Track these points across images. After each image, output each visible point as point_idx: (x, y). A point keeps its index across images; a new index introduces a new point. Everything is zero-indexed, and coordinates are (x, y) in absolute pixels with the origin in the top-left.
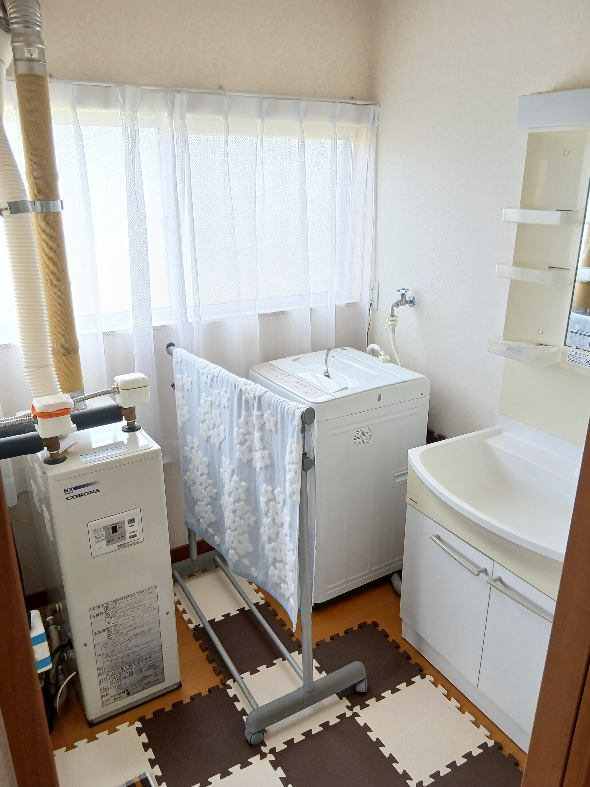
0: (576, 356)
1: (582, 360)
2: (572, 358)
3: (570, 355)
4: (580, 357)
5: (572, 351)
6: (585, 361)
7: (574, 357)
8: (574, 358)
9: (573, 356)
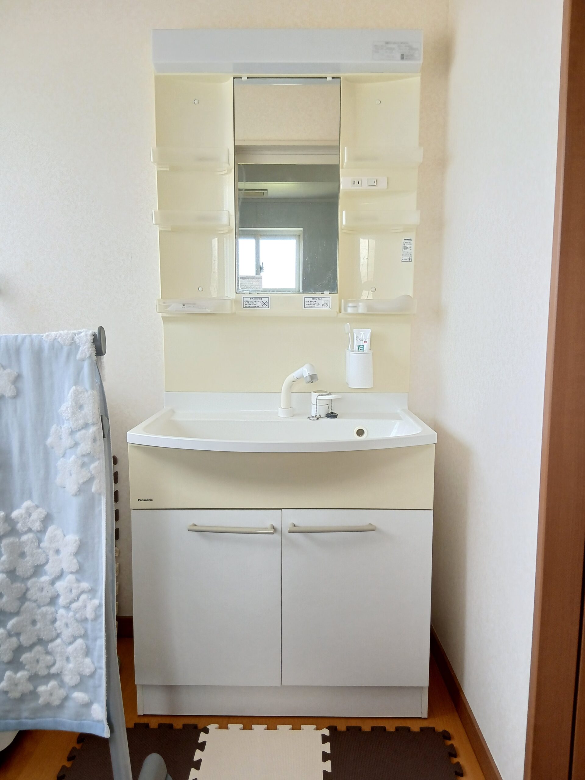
0: (251, 301)
1: (259, 303)
2: (248, 304)
3: (244, 302)
4: (255, 301)
5: (247, 296)
6: (262, 304)
7: (250, 302)
8: (249, 304)
9: (248, 301)
